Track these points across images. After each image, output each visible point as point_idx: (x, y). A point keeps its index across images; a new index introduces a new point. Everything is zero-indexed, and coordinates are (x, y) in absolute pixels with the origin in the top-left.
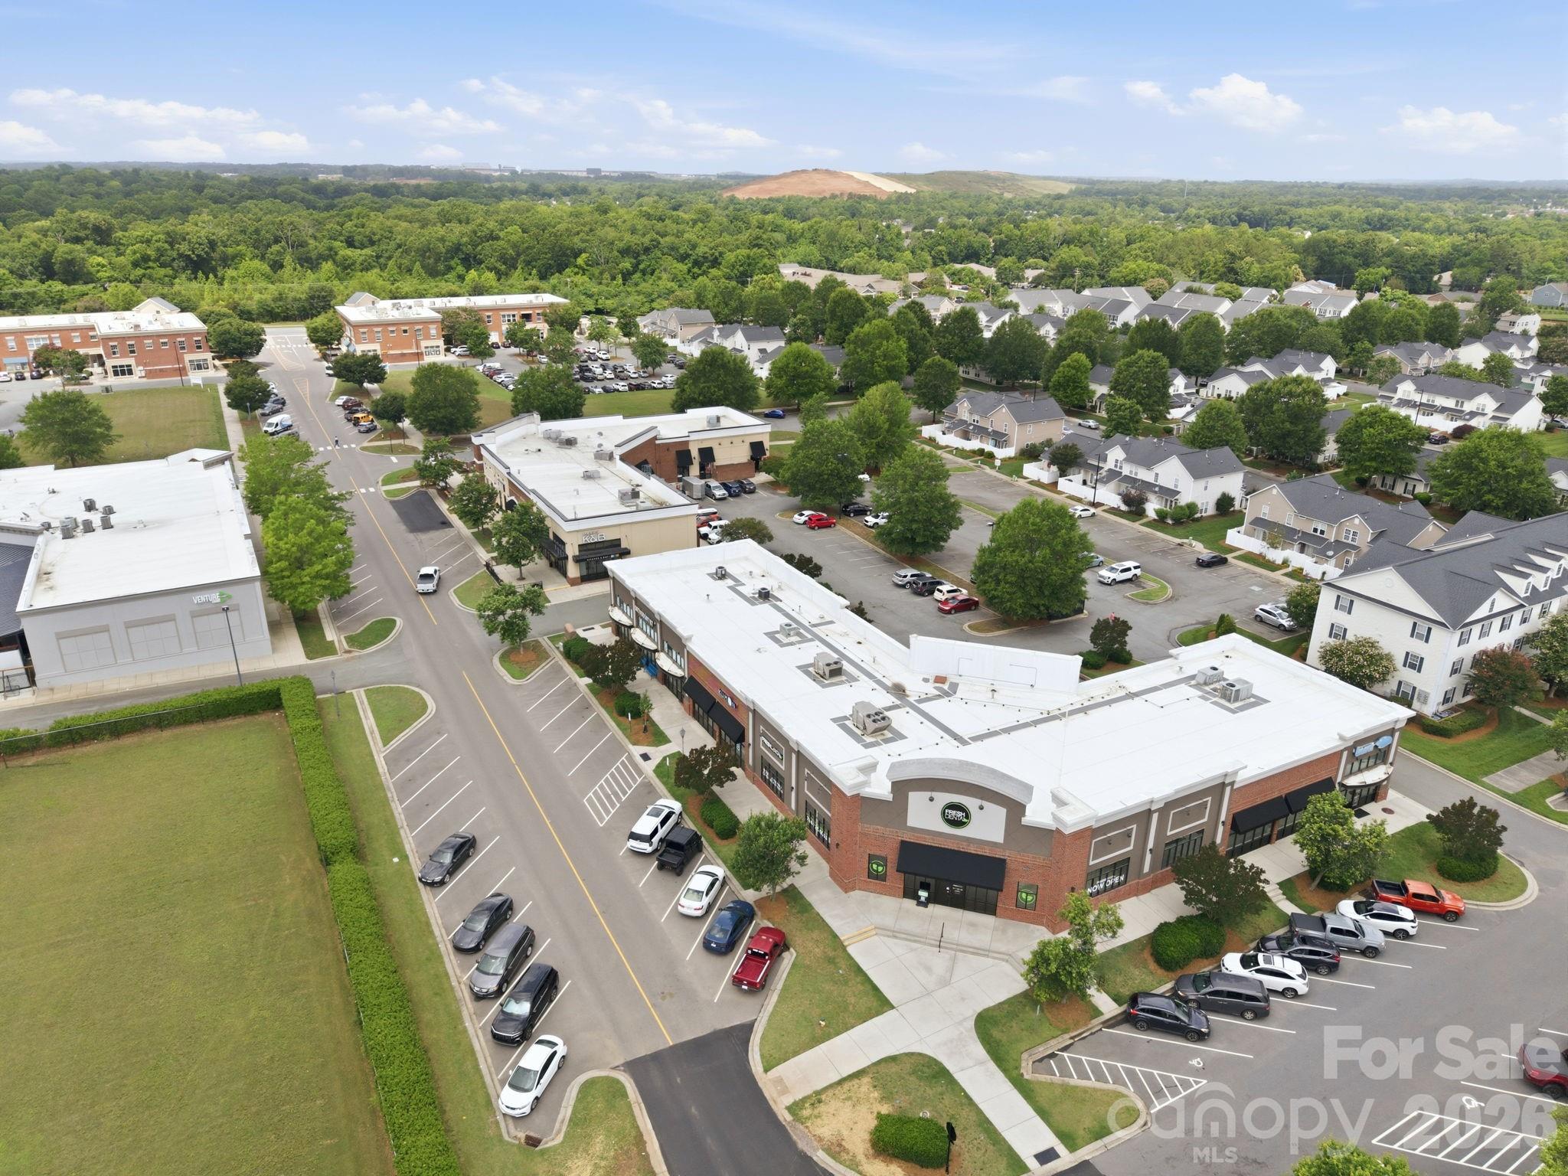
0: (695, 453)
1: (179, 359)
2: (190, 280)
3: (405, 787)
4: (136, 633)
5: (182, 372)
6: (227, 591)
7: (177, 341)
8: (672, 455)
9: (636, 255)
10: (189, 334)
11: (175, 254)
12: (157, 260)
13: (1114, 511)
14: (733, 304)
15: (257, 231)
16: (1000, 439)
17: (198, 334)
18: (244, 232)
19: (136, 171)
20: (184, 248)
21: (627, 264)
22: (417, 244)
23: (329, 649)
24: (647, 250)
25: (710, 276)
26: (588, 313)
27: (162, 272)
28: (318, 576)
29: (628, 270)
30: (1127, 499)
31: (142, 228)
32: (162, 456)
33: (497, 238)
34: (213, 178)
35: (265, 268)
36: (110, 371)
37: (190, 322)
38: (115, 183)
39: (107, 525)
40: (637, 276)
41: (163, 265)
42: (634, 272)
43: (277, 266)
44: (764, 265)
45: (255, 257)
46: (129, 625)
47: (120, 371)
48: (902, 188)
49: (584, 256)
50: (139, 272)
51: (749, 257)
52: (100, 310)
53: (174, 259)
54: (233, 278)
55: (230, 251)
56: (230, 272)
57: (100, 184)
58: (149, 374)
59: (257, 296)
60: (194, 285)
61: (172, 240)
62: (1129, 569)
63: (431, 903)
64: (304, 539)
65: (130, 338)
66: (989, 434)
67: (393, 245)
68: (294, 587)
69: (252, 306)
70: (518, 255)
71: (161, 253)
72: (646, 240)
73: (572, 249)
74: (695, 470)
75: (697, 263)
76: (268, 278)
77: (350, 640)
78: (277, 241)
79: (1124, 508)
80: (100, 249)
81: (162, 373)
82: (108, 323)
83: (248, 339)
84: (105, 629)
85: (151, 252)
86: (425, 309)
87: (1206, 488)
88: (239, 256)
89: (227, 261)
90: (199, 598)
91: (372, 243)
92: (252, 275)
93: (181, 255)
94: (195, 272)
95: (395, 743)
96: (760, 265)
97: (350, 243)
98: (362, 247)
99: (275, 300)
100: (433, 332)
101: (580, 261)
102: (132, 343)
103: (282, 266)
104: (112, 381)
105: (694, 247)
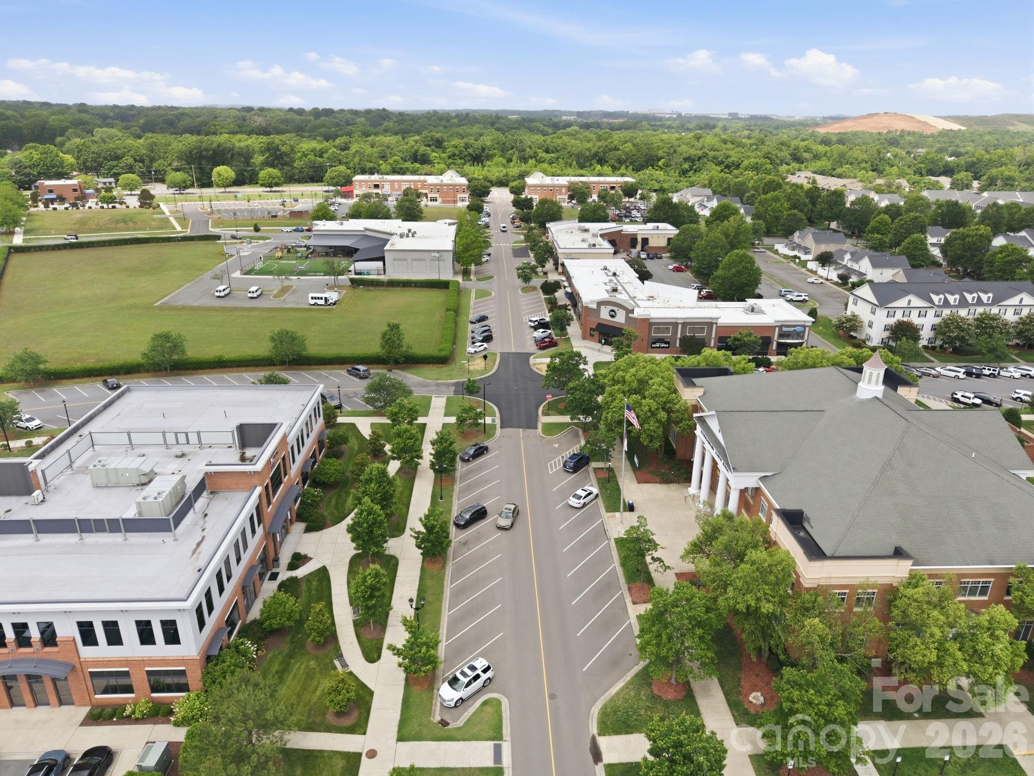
0: (639, 240)
1: (455, 196)
2: (471, 165)
3: (474, 308)
4: (415, 263)
5: (455, 202)
6: (442, 253)
7: (455, 188)
8: (629, 240)
9: (693, 161)
10: (461, 185)
11: (467, 154)
12: (459, 156)
13: (836, 284)
14: (724, 186)
15: (504, 144)
16: (807, 251)
17: (464, 185)
18: (498, 144)
19: (467, 114)
20: (471, 150)
21: (686, 166)
22: (576, 152)
23: (471, 280)
24: (700, 158)
25: (733, 174)
26: (655, 191)
27: (460, 161)
28: (471, 255)
29: (686, 169)
30: (840, 277)
31: (455, 142)
32: (435, 220)
33: (618, 149)
34: (503, 118)
35: (504, 161)
36: (429, 199)
37: (464, 181)
38: (455, 121)
39: (413, 236)
40: (691, 173)
41: (461, 158)
42: (691, 170)
43: (510, 160)
44: (766, 169)
45: (501, 156)
46: (413, 260)
47: (434, 200)
48: (955, 127)
49: (663, 160)
50: (451, 161)
51: (757, 164)
52: (430, 175)
53: (466, 156)
54: (489, 166)
55: (491, 152)
56: (488, 163)
57: (448, 121)
58: (443, 202)
59: (497, 174)
60: (472, 168)
61: (467, 146)
62: (801, 296)
63: (471, 327)
64: (469, 241)
65: (438, 185)
66: (802, 248)
67: (566, 152)
68: (463, 258)
69: (494, 178)
70: (627, 159)
71: (461, 152)
72: (700, 153)
73: (657, 157)
74: (639, 247)
75: (728, 167)
76: (504, 166)
77: (477, 279)
78: (512, 148)
79: (840, 281)
80: (437, 150)
81: (448, 202)
82: (431, 179)
83: (484, 189)
84: (406, 260)
85: (457, 152)
86: (563, 181)
87: (882, 274)
88: (494, 155)
89: (489, 157)
90: (433, 254)
91: (557, 151)
92: (497, 165)
93: (469, 154)
94: (474, 163)
95: (478, 300)
96: (764, 168)
97: (547, 151)
98: (553, 152)
99: (504, 176)
100: (564, 191)
101: (660, 163)
102: (438, 188)
103: (511, 161)
104: (430, 203)
105: (728, 157)
